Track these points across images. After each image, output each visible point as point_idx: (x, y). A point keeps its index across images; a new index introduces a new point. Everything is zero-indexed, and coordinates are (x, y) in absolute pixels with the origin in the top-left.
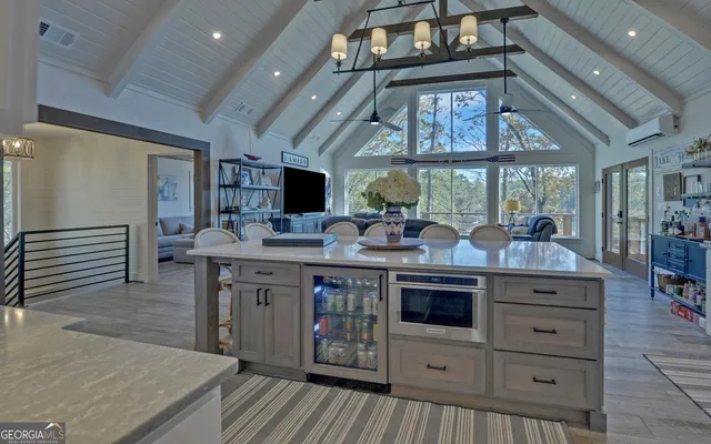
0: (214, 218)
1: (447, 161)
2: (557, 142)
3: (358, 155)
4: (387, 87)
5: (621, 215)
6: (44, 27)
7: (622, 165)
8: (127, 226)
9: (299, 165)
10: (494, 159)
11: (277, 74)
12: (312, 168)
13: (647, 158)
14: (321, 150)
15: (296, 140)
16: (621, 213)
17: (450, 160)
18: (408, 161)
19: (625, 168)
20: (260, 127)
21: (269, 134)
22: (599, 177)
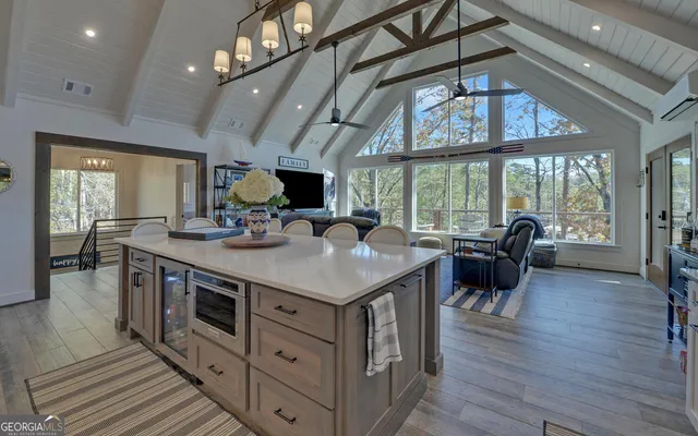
0: (210, 212)
1: (443, 156)
2: (579, 123)
3: (359, 155)
4: (378, 87)
5: (663, 217)
6: (70, 86)
7: (666, 147)
8: (165, 218)
9: (299, 167)
10: (497, 150)
11: (256, 91)
12: (313, 169)
13: (690, 135)
14: (322, 153)
15: (294, 145)
16: (664, 213)
17: (447, 154)
18: (404, 158)
19: (668, 151)
20: (254, 137)
21: (263, 143)
22: (644, 165)
